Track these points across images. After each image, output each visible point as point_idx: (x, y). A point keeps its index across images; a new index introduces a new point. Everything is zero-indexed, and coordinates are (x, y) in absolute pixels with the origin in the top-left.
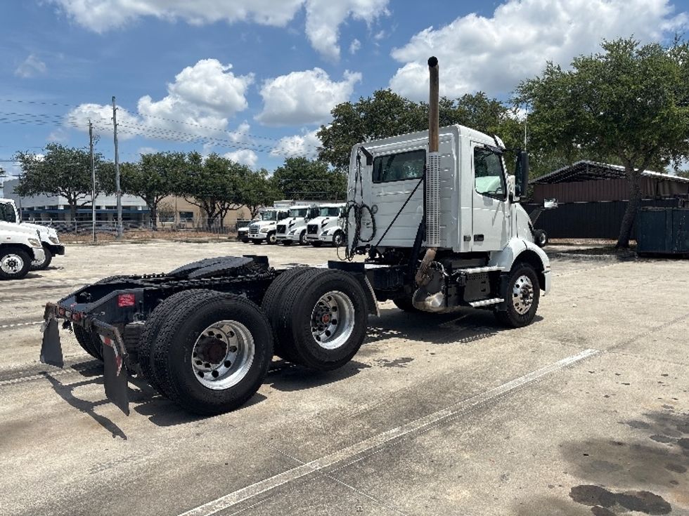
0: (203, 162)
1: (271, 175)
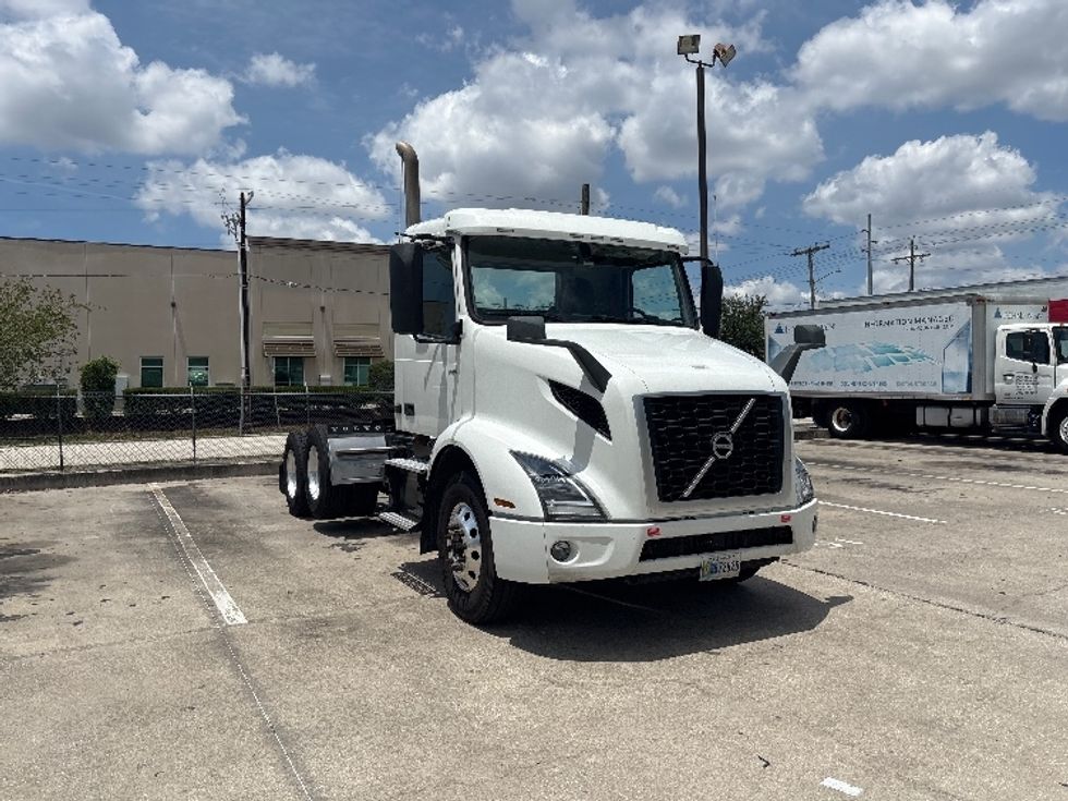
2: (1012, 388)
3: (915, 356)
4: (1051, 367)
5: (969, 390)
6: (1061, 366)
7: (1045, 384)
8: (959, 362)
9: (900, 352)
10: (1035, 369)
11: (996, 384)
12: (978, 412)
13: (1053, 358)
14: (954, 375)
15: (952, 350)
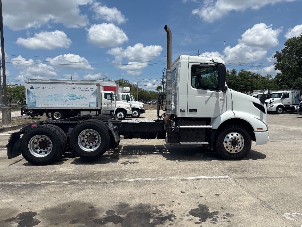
0: (237, 74)
1: (273, 77)
2: (106, 106)
3: (82, 98)
4: (115, 101)
5: (97, 107)
6: (116, 101)
7: (113, 105)
8: (94, 99)
9: (77, 96)
10: (111, 102)
11: (102, 105)
12: (98, 112)
13: (115, 100)
14: (93, 103)
15: (92, 96)
